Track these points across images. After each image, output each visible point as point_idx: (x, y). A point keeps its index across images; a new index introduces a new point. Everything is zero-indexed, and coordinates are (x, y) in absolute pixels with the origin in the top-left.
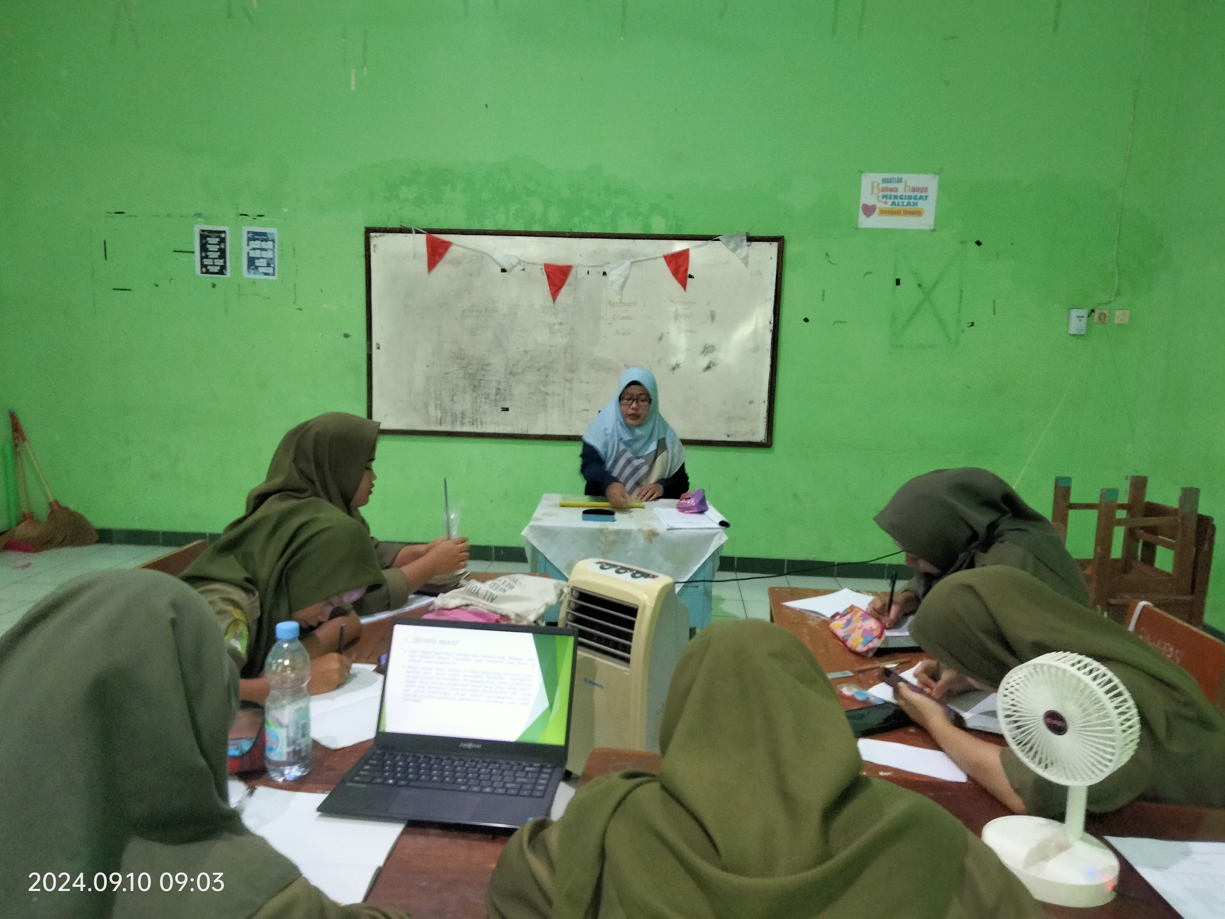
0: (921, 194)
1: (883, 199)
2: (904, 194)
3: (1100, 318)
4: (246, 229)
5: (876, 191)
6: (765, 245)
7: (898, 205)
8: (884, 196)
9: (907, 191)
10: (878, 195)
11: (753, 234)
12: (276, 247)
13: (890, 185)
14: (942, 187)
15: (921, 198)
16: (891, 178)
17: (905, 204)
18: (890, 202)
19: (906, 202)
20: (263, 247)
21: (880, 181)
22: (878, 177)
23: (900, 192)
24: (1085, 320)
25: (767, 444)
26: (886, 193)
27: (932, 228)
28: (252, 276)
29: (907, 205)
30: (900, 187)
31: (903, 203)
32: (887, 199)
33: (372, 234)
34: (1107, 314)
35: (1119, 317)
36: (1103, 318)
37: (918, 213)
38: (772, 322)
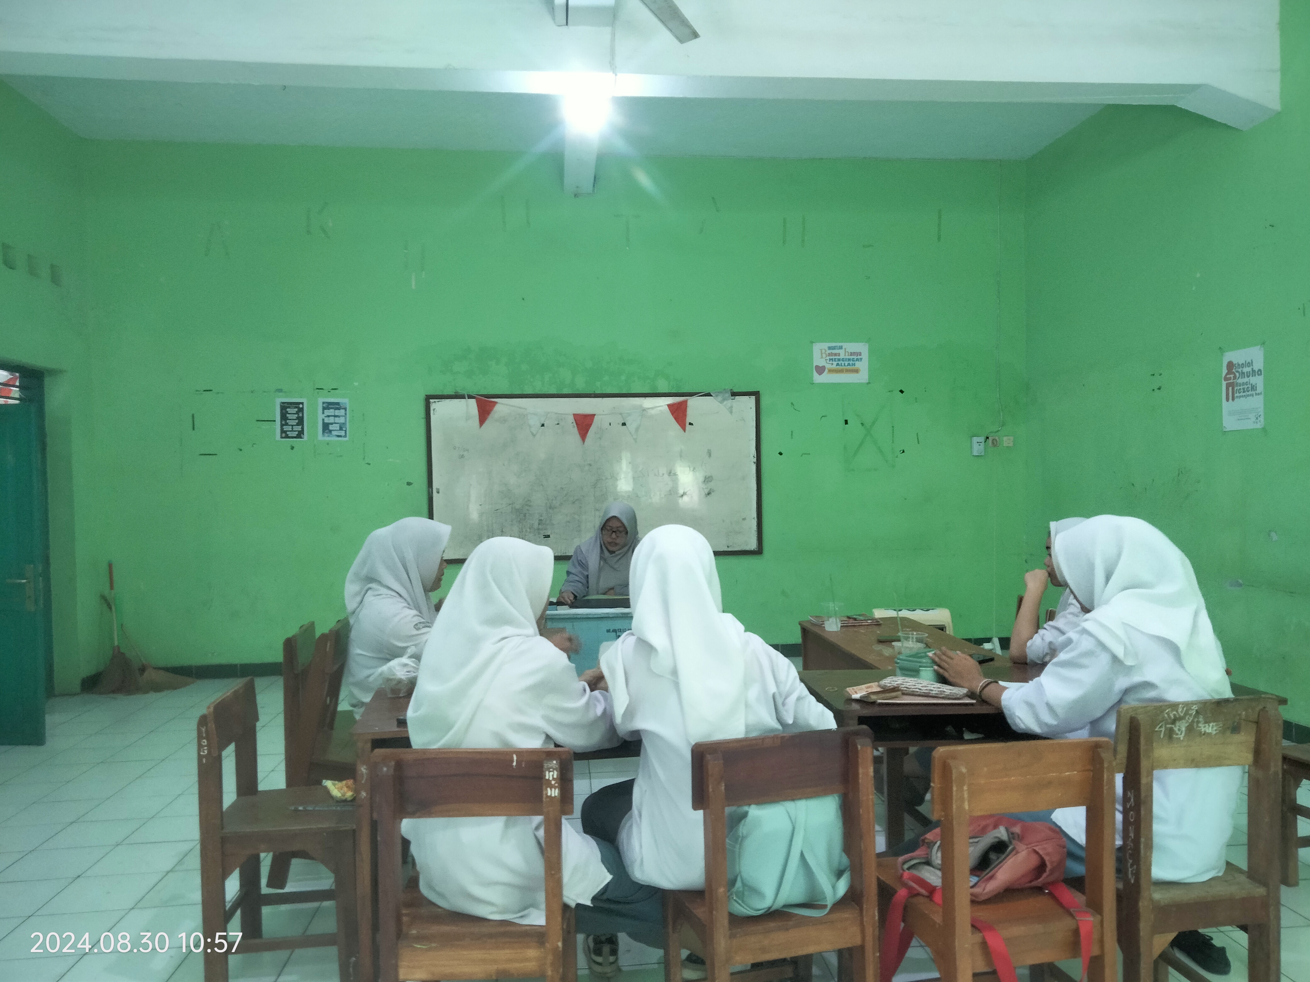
0: (857, 357)
1: (830, 361)
2: (845, 357)
3: (993, 443)
4: (321, 401)
5: (824, 355)
6: (746, 398)
7: (841, 366)
8: (830, 359)
9: (847, 354)
10: (827, 358)
11: (735, 390)
12: (348, 414)
13: (834, 351)
14: (871, 352)
15: (857, 360)
16: (834, 346)
17: (846, 365)
18: (835, 363)
19: (846, 363)
20: (336, 414)
21: (827, 349)
22: (825, 346)
23: (842, 356)
24: (982, 444)
25: (759, 551)
26: (831, 358)
27: (867, 381)
28: (327, 439)
29: (848, 366)
30: (842, 352)
31: (845, 364)
32: (832, 361)
33: (431, 400)
34: (998, 440)
35: (1006, 441)
36: (995, 443)
37: (857, 371)
38: (755, 456)
